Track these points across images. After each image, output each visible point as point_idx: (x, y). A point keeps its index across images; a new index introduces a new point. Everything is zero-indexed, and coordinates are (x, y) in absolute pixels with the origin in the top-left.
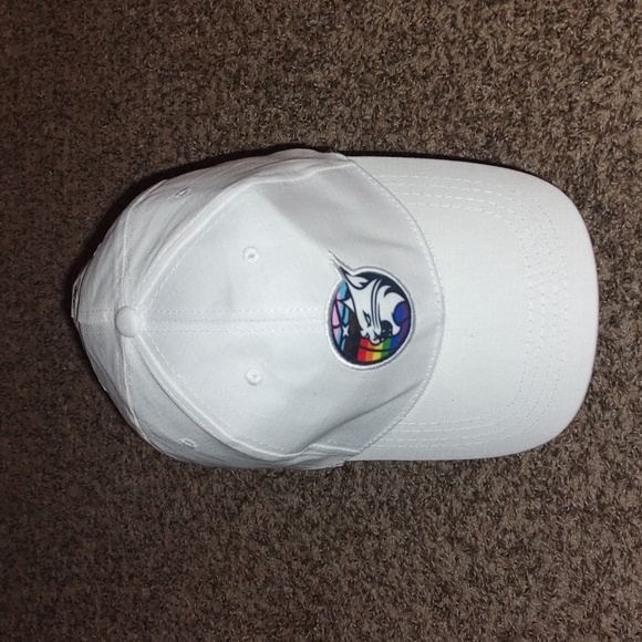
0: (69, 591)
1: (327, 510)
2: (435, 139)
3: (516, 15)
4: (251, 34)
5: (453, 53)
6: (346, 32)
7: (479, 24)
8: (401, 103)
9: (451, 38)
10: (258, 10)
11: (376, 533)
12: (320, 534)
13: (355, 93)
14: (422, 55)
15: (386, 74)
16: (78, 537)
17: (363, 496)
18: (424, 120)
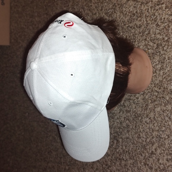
0: (50, 165)
1: (112, 151)
2: (142, 45)
3: (166, 8)
4: (94, 14)
5: (148, 20)
6: (118, 14)
7: (155, 11)
8: (133, 35)
9: (147, 15)
10: (96, 8)
11: (125, 160)
12: (111, 158)
13: (121, 31)
14: (139, 20)
15: (129, 26)
16: (52, 151)
17: (122, 149)
18: (139, 40)
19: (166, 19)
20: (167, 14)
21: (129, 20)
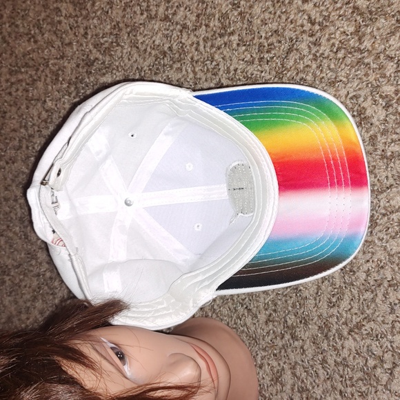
19: (239, 71)
20: (243, 60)
21: (153, 66)
